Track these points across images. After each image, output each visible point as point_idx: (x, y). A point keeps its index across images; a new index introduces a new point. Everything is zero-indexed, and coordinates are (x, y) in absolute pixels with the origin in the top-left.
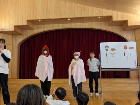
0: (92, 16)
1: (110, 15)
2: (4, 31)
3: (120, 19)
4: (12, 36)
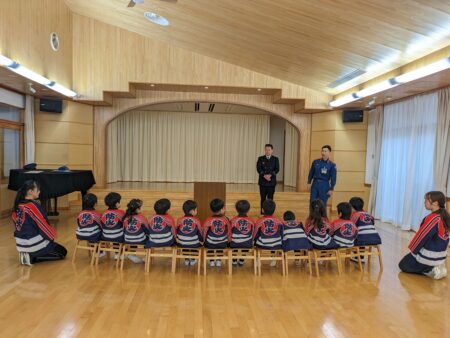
0: (247, 86)
1: (279, 87)
3: (293, 96)
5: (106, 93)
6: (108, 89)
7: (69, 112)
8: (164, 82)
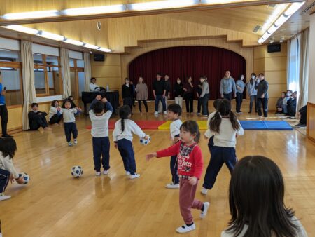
0: (205, 35)
1: (225, 34)
3: (235, 38)
5: (125, 48)
6: (127, 46)
7: (108, 60)
8: (156, 38)
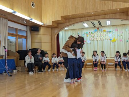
1: (128, 7)
2: (45, 25)
4: (50, 29)
